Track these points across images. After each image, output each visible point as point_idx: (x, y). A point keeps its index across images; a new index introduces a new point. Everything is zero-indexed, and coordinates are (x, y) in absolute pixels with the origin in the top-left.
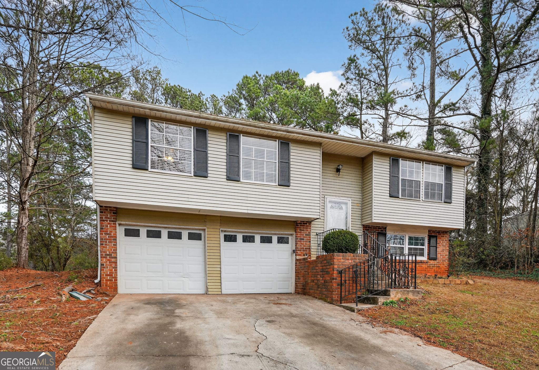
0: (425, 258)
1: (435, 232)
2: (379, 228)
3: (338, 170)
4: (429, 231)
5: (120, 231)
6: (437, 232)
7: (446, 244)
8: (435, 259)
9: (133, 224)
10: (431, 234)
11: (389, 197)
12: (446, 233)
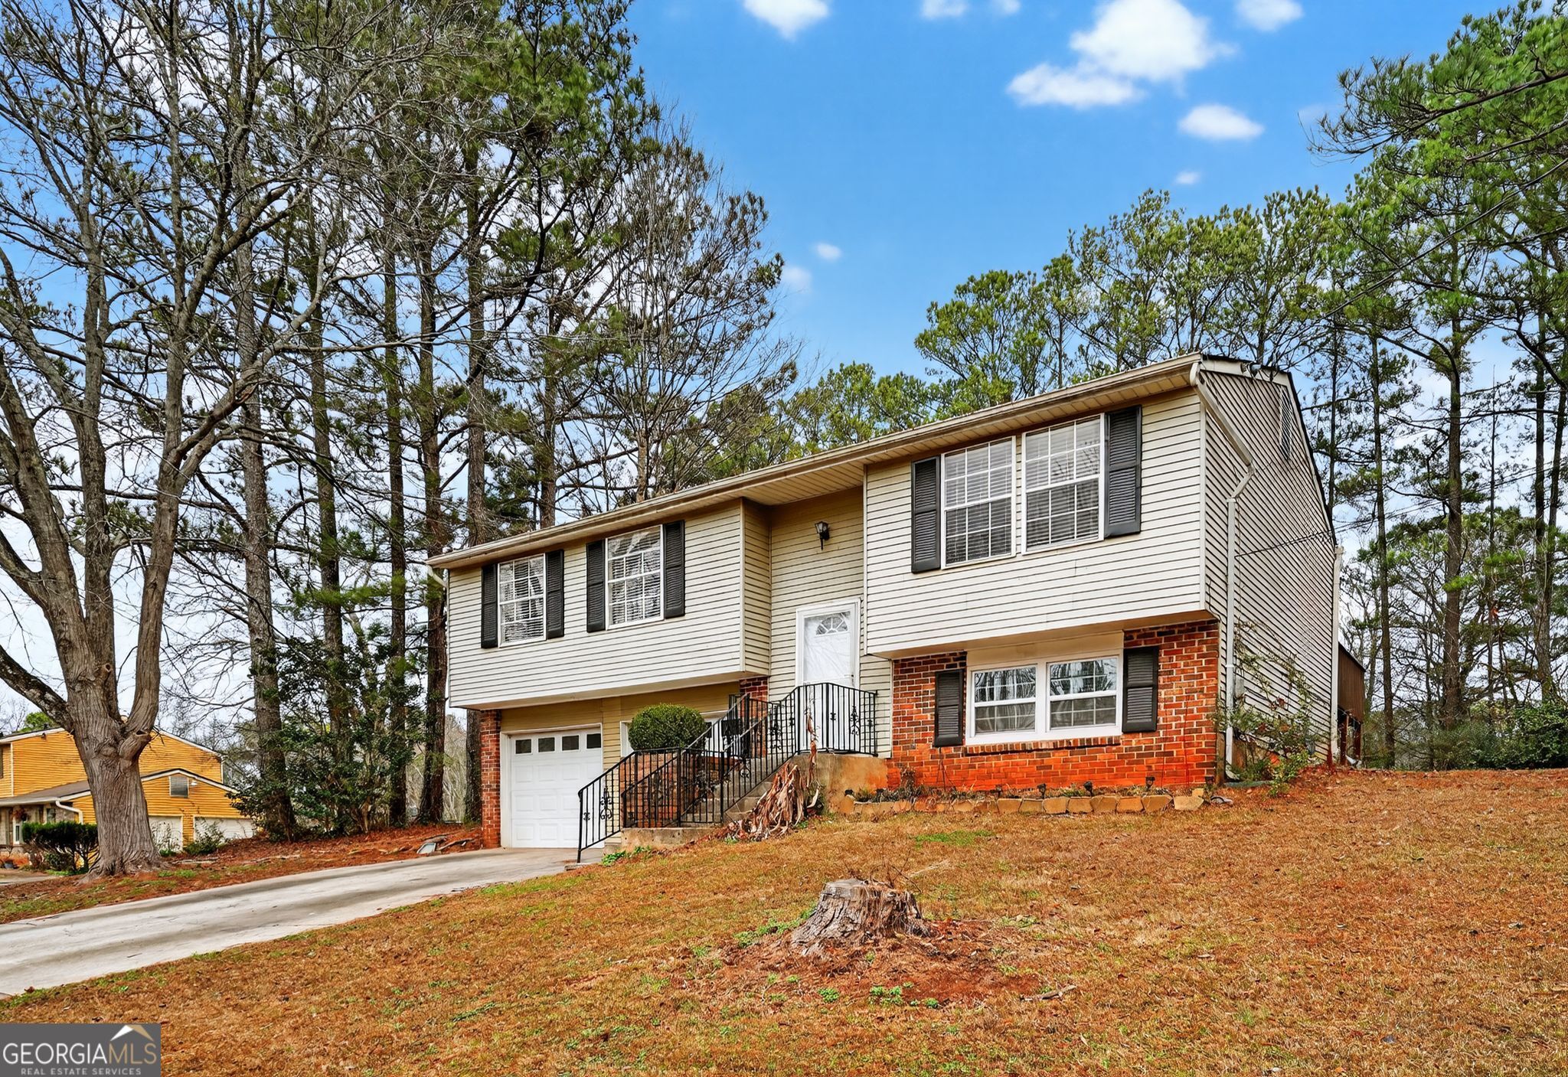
0: (1114, 730)
1: (1152, 635)
2: (943, 659)
3: (825, 536)
4: (1128, 636)
5: (507, 746)
6: (1160, 634)
7: (1201, 669)
8: (1150, 730)
9: (521, 731)
10: (1136, 643)
11: (912, 576)
12: (1202, 629)
